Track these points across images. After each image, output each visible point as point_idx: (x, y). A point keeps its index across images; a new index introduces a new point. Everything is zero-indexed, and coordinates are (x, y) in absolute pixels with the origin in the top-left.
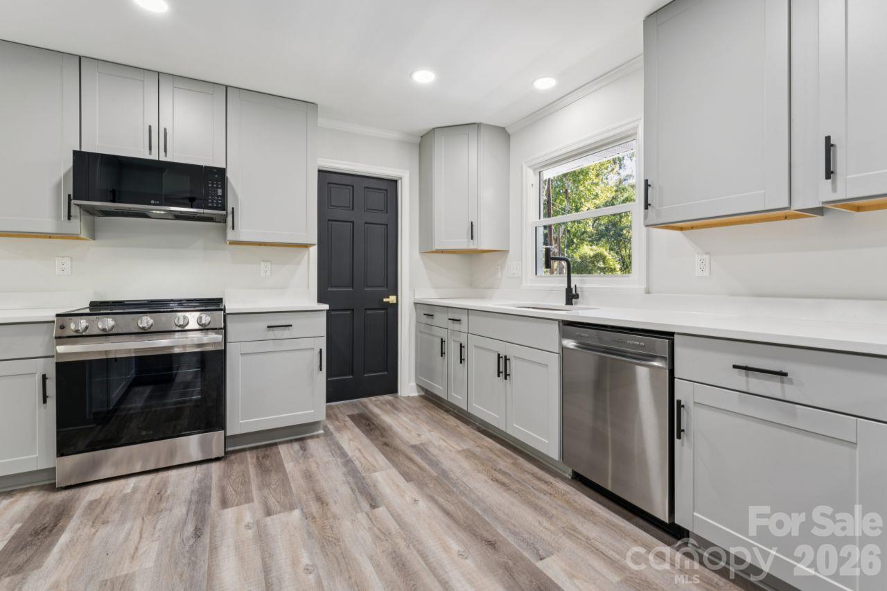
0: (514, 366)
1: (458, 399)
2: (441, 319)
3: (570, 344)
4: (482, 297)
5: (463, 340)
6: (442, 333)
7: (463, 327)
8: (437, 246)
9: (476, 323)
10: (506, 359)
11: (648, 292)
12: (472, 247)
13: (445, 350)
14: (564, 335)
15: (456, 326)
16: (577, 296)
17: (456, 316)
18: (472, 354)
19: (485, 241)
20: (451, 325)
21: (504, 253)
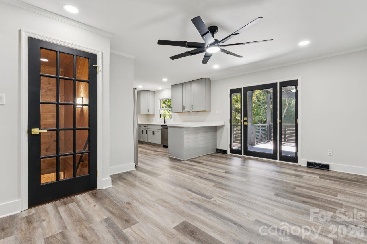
0: (155, 133)
1: (146, 140)
2: (142, 127)
3: (162, 128)
4: (150, 123)
5: (147, 130)
6: (143, 129)
7: (147, 128)
8: (141, 113)
9: (149, 127)
10: (154, 132)
11: (174, 121)
12: (148, 113)
13: (143, 132)
14: (161, 127)
15: (145, 128)
16: (165, 122)
17: (145, 126)
18: (148, 132)
19: (150, 112)
20: (144, 128)
21: (155, 114)
